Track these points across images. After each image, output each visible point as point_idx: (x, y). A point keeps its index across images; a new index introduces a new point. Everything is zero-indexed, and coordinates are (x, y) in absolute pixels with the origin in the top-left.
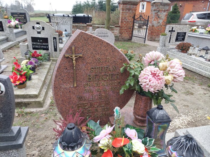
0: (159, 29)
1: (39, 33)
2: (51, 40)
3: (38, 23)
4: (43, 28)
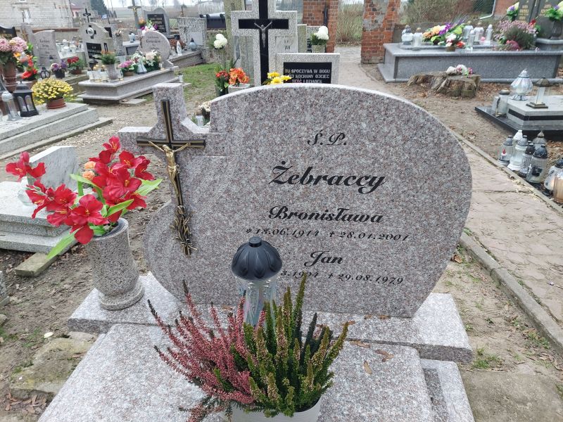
0: (378, 37)
1: (92, 37)
2: (103, 47)
3: (90, 26)
4: (95, 31)
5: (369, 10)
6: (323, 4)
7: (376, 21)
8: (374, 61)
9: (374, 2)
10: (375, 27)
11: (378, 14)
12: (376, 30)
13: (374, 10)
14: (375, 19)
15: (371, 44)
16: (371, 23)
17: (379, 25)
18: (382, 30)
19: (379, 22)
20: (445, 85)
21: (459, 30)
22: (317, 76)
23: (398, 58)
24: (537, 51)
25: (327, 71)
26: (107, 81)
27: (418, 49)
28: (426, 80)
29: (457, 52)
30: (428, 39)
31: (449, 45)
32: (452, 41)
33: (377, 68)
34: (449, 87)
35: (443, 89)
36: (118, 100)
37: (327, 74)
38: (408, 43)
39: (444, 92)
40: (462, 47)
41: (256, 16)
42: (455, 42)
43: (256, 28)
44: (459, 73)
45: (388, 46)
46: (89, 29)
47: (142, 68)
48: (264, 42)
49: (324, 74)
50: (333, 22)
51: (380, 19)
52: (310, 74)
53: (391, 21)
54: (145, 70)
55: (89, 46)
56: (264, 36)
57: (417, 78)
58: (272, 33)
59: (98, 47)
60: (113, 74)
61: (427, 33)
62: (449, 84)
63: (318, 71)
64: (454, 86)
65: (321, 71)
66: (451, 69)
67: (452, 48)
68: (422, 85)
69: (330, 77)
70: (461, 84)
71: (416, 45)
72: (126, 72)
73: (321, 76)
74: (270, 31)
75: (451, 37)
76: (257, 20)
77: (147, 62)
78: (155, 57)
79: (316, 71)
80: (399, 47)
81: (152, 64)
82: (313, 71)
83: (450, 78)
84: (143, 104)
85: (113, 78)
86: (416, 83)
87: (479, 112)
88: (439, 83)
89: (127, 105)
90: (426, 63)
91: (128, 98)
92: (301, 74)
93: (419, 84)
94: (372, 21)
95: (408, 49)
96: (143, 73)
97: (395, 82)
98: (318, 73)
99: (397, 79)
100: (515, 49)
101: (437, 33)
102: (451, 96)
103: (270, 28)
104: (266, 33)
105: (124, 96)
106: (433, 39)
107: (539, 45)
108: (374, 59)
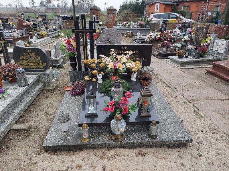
0: (111, 24)
1: (34, 22)
4: (35, 20)
5: (108, 17)
6: (96, 15)
9: (109, 15)
11: (111, 18)
12: (110, 22)
15: (109, 26)
18: (112, 22)
21: (129, 23)
23: (117, 29)
24: (145, 28)
27: (121, 27)
28: (123, 34)
29: (129, 28)
30: (123, 25)
31: (127, 26)
38: (118, 26)
39: (126, 36)
40: (130, 27)
42: (128, 26)
44: (129, 33)
45: (114, 26)
51: (111, 20)
53: (114, 20)
60: (48, 31)
61: (122, 24)
62: (128, 34)
64: (128, 35)
66: (127, 32)
67: (128, 27)
70: (130, 35)
72: (51, 31)
75: (128, 25)
78: (55, 27)
80: (116, 27)
81: (55, 29)
87: (133, 40)
88: (125, 34)
90: (123, 30)
94: (109, 20)
96: (53, 31)
100: (140, 28)
101: (125, 24)
102: (128, 37)
103: (96, 23)
107: (146, 27)
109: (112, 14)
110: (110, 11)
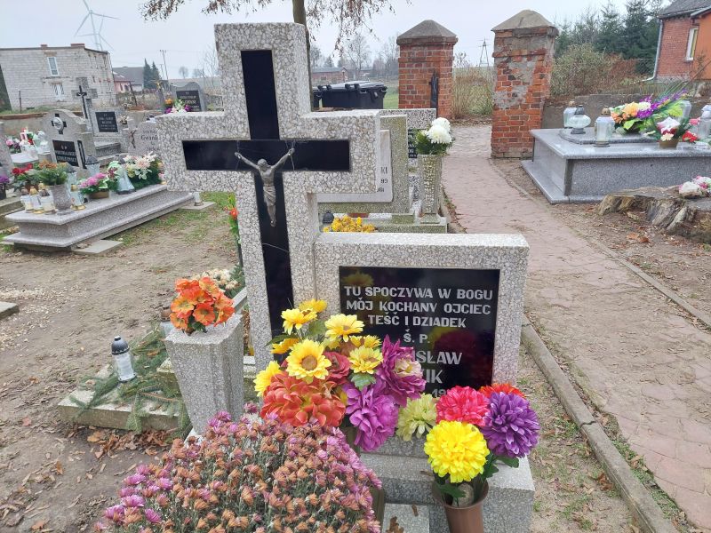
0: (517, 118)
1: (61, 132)
2: (76, 145)
3: (57, 115)
4: (64, 123)
5: (503, 78)
6: (430, 71)
7: (515, 95)
8: (512, 154)
9: (511, 66)
10: (513, 103)
11: (518, 84)
12: (514, 108)
13: (512, 78)
14: (513, 91)
15: (507, 129)
16: (506, 97)
17: (520, 101)
18: (525, 107)
19: (520, 96)
20: (685, 219)
21: (676, 110)
22: (448, 308)
23: (571, 162)
25: (484, 295)
26: (53, 212)
27: (606, 144)
28: (638, 204)
31: (666, 137)
32: (673, 131)
33: (522, 168)
34: (692, 222)
35: (679, 227)
36: (69, 247)
37: (483, 302)
38: (580, 131)
39: (684, 233)
40: (689, 141)
41: (242, 131)
42: (679, 133)
43: (242, 167)
44: (705, 194)
45: (539, 133)
46: (56, 120)
47: (126, 184)
48: (272, 212)
49: (474, 301)
50: (445, 98)
51: (521, 91)
52: (426, 300)
53: (539, 94)
54: (131, 187)
55: (58, 145)
56: (269, 192)
57: (619, 201)
58: (297, 183)
59: (70, 146)
60: (63, 200)
61: (614, 115)
62: (695, 217)
63: (453, 295)
64: (706, 223)
65: (461, 294)
66: (689, 187)
67: (672, 143)
68: (629, 214)
69: (494, 309)
71: (602, 137)
72: (93, 193)
73: (461, 308)
74: (288, 177)
75: (668, 123)
76: (243, 143)
77: (137, 173)
78: (152, 163)
79: (445, 294)
80: (562, 137)
81: (144, 176)
82: (435, 293)
83: (693, 205)
84: (114, 251)
85: (63, 208)
86: (617, 209)
88: (666, 213)
89: (83, 256)
90: (624, 170)
91: (88, 241)
92: (396, 300)
93: (623, 212)
94: (508, 94)
95: (586, 143)
97: (569, 202)
98: (453, 299)
99: (573, 198)
101: (634, 114)
102: (702, 241)
103: (287, 166)
104: (278, 183)
105: (79, 237)
106: (628, 125)
108: (512, 152)
109: (530, 57)
110: (515, 41)
